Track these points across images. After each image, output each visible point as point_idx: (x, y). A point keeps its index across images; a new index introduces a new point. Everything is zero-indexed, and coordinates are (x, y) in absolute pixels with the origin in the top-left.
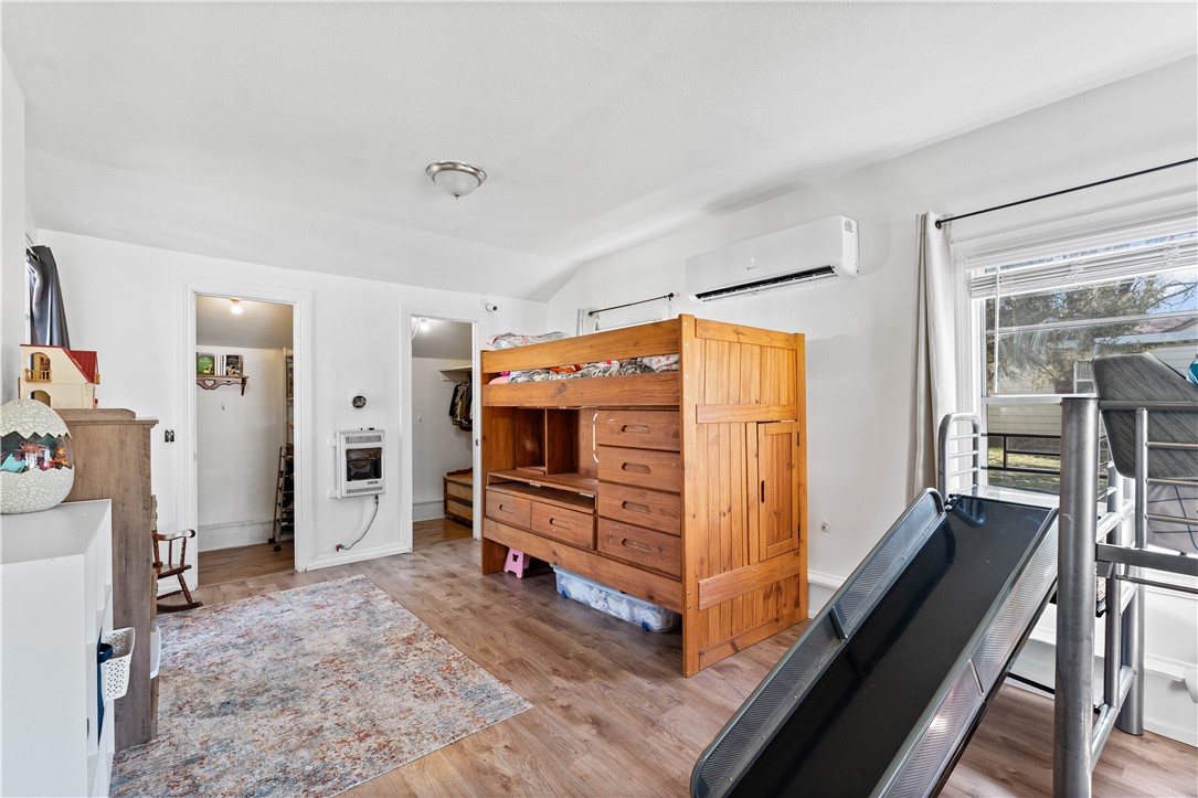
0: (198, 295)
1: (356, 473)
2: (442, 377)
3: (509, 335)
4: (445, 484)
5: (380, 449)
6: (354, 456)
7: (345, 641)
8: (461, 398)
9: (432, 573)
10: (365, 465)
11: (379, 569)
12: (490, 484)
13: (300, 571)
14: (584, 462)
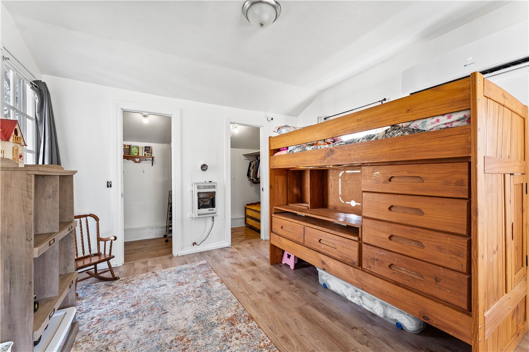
0: (125, 112)
1: (202, 205)
2: (244, 158)
3: (286, 126)
4: (245, 210)
5: (215, 192)
6: (201, 196)
7: (191, 318)
8: (253, 168)
9: (243, 262)
10: (207, 201)
11: (214, 257)
12: (275, 213)
13: (175, 255)
14: (332, 201)
